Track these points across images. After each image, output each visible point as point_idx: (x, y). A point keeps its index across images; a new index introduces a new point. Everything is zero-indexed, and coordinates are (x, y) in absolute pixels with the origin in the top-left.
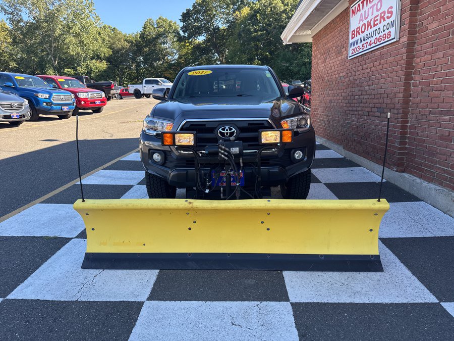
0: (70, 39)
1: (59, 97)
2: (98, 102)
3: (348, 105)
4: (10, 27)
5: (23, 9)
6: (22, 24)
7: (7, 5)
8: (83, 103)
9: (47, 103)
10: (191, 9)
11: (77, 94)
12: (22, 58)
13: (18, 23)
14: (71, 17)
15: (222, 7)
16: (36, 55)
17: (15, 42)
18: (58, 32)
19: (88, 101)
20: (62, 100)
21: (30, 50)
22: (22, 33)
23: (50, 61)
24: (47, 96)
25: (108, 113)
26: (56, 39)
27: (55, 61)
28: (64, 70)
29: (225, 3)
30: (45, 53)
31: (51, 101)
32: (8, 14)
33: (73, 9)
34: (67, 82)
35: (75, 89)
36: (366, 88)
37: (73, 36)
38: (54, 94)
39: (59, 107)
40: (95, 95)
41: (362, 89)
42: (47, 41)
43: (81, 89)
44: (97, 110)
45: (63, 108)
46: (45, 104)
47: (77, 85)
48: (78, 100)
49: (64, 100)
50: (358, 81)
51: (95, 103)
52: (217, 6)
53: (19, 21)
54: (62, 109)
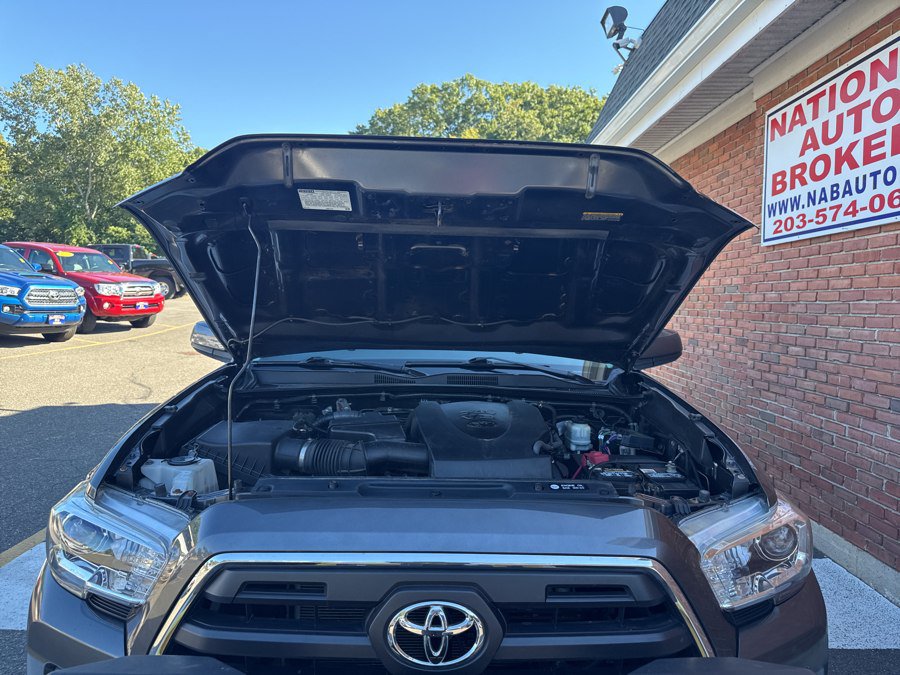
0: (127, 169)
1: (45, 294)
2: (141, 305)
3: (765, 367)
4: (12, 142)
5: (40, 110)
6: (33, 139)
7: (9, 102)
8: (106, 305)
9: (11, 307)
10: (368, 126)
11: (96, 286)
12: (26, 203)
13: (25, 138)
14: (132, 131)
15: (426, 127)
16: (54, 195)
17: (16, 171)
18: (103, 157)
19: (119, 302)
20: (51, 301)
21: (44, 190)
22: (32, 156)
23: (82, 211)
24: (15, 290)
25: (166, 328)
26: (98, 170)
27: (92, 212)
28: (107, 228)
29: (431, 118)
30: (74, 195)
31: (22, 301)
32: (9, 118)
33: (139, 116)
34: (79, 257)
35: (95, 275)
36: (831, 329)
37: (133, 165)
38: (32, 287)
39: (41, 316)
40: (137, 289)
41: (818, 329)
42: (80, 173)
43: (109, 276)
44: (141, 322)
45: (51, 318)
46: (7, 309)
47: (100, 265)
48: (93, 300)
49: (56, 301)
50: (800, 308)
51: (135, 306)
52: (418, 123)
53: (28, 134)
54: (47, 322)
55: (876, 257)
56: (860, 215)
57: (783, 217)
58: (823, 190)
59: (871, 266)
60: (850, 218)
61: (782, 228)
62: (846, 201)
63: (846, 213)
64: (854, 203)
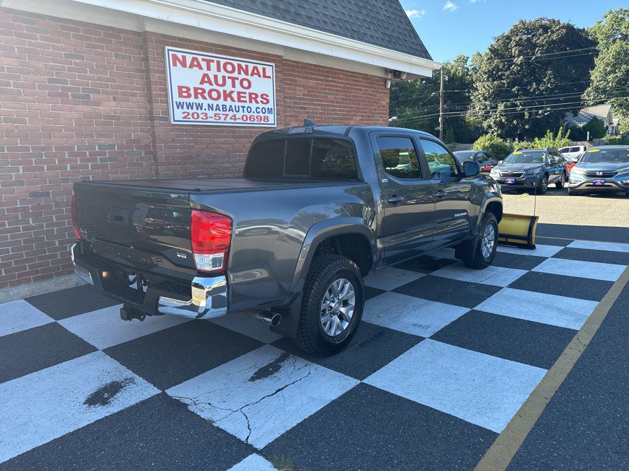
55: (241, 137)
56: (237, 121)
57: (190, 111)
58: (218, 105)
59: (240, 140)
60: (233, 121)
61: (190, 116)
62: (231, 114)
63: (231, 118)
64: (235, 115)
